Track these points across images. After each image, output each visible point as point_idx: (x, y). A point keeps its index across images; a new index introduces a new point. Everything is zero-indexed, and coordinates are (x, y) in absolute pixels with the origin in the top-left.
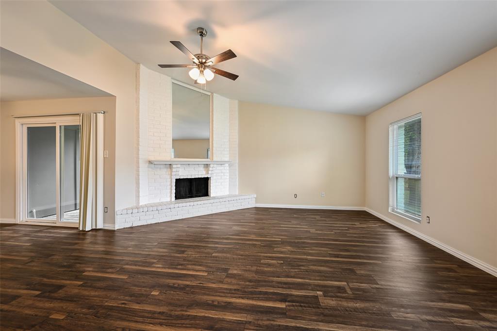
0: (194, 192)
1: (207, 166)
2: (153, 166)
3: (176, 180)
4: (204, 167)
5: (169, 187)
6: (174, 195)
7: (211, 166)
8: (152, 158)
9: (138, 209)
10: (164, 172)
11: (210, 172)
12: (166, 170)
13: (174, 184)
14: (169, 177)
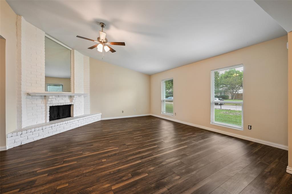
0: (61, 115)
1: (71, 97)
2: (30, 97)
3: (50, 107)
4: (69, 98)
5: (44, 112)
6: (48, 118)
7: (75, 97)
8: (30, 92)
9: (26, 130)
10: (40, 103)
11: (73, 101)
12: (41, 100)
13: (48, 110)
14: (44, 105)
